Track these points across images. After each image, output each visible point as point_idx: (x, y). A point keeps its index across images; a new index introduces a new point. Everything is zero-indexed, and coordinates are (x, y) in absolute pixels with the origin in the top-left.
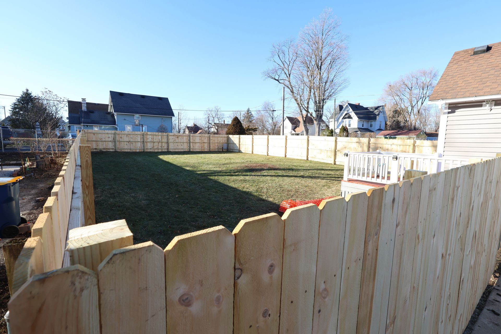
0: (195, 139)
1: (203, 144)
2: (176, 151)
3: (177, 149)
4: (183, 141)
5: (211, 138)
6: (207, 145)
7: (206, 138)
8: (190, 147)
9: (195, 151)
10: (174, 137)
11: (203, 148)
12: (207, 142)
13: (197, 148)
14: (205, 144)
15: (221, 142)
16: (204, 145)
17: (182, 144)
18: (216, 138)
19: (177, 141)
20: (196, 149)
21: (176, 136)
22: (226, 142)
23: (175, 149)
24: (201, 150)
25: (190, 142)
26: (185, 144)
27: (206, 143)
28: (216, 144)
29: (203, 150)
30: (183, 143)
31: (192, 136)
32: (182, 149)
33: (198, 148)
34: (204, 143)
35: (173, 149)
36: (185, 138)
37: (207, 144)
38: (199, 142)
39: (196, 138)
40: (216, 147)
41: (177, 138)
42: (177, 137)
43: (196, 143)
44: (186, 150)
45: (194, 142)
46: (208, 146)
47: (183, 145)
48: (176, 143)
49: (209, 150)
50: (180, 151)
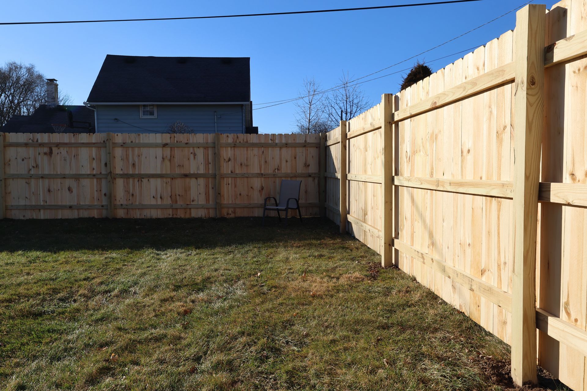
0: (136, 160)
1: (179, 182)
2: (43, 215)
3: (45, 208)
4: (74, 172)
5: (227, 153)
6: (202, 189)
7: (200, 153)
8: (110, 196)
9: (137, 215)
10: (31, 150)
11: (180, 202)
12: (202, 171)
13: (148, 201)
14: (193, 181)
15: (286, 169)
16: (187, 189)
17: (68, 182)
18: (256, 151)
19: (46, 172)
20: (143, 207)
21: (42, 145)
22: (313, 169)
23: (38, 208)
24: (170, 211)
25: (111, 177)
26: (86, 182)
27: (196, 176)
28: (257, 183)
29: (181, 214)
30: (77, 177)
31: (123, 145)
32: (71, 207)
33: (153, 202)
34: (186, 176)
35: (25, 208)
36: (84, 153)
37: (201, 181)
38: (159, 172)
39: (144, 151)
40: (257, 199)
41: (46, 158)
42: (46, 150)
43: (141, 177)
44: (95, 214)
45: (133, 176)
46: (207, 194)
47: (75, 190)
48: (41, 180)
49: (212, 214)
50: (60, 217)
